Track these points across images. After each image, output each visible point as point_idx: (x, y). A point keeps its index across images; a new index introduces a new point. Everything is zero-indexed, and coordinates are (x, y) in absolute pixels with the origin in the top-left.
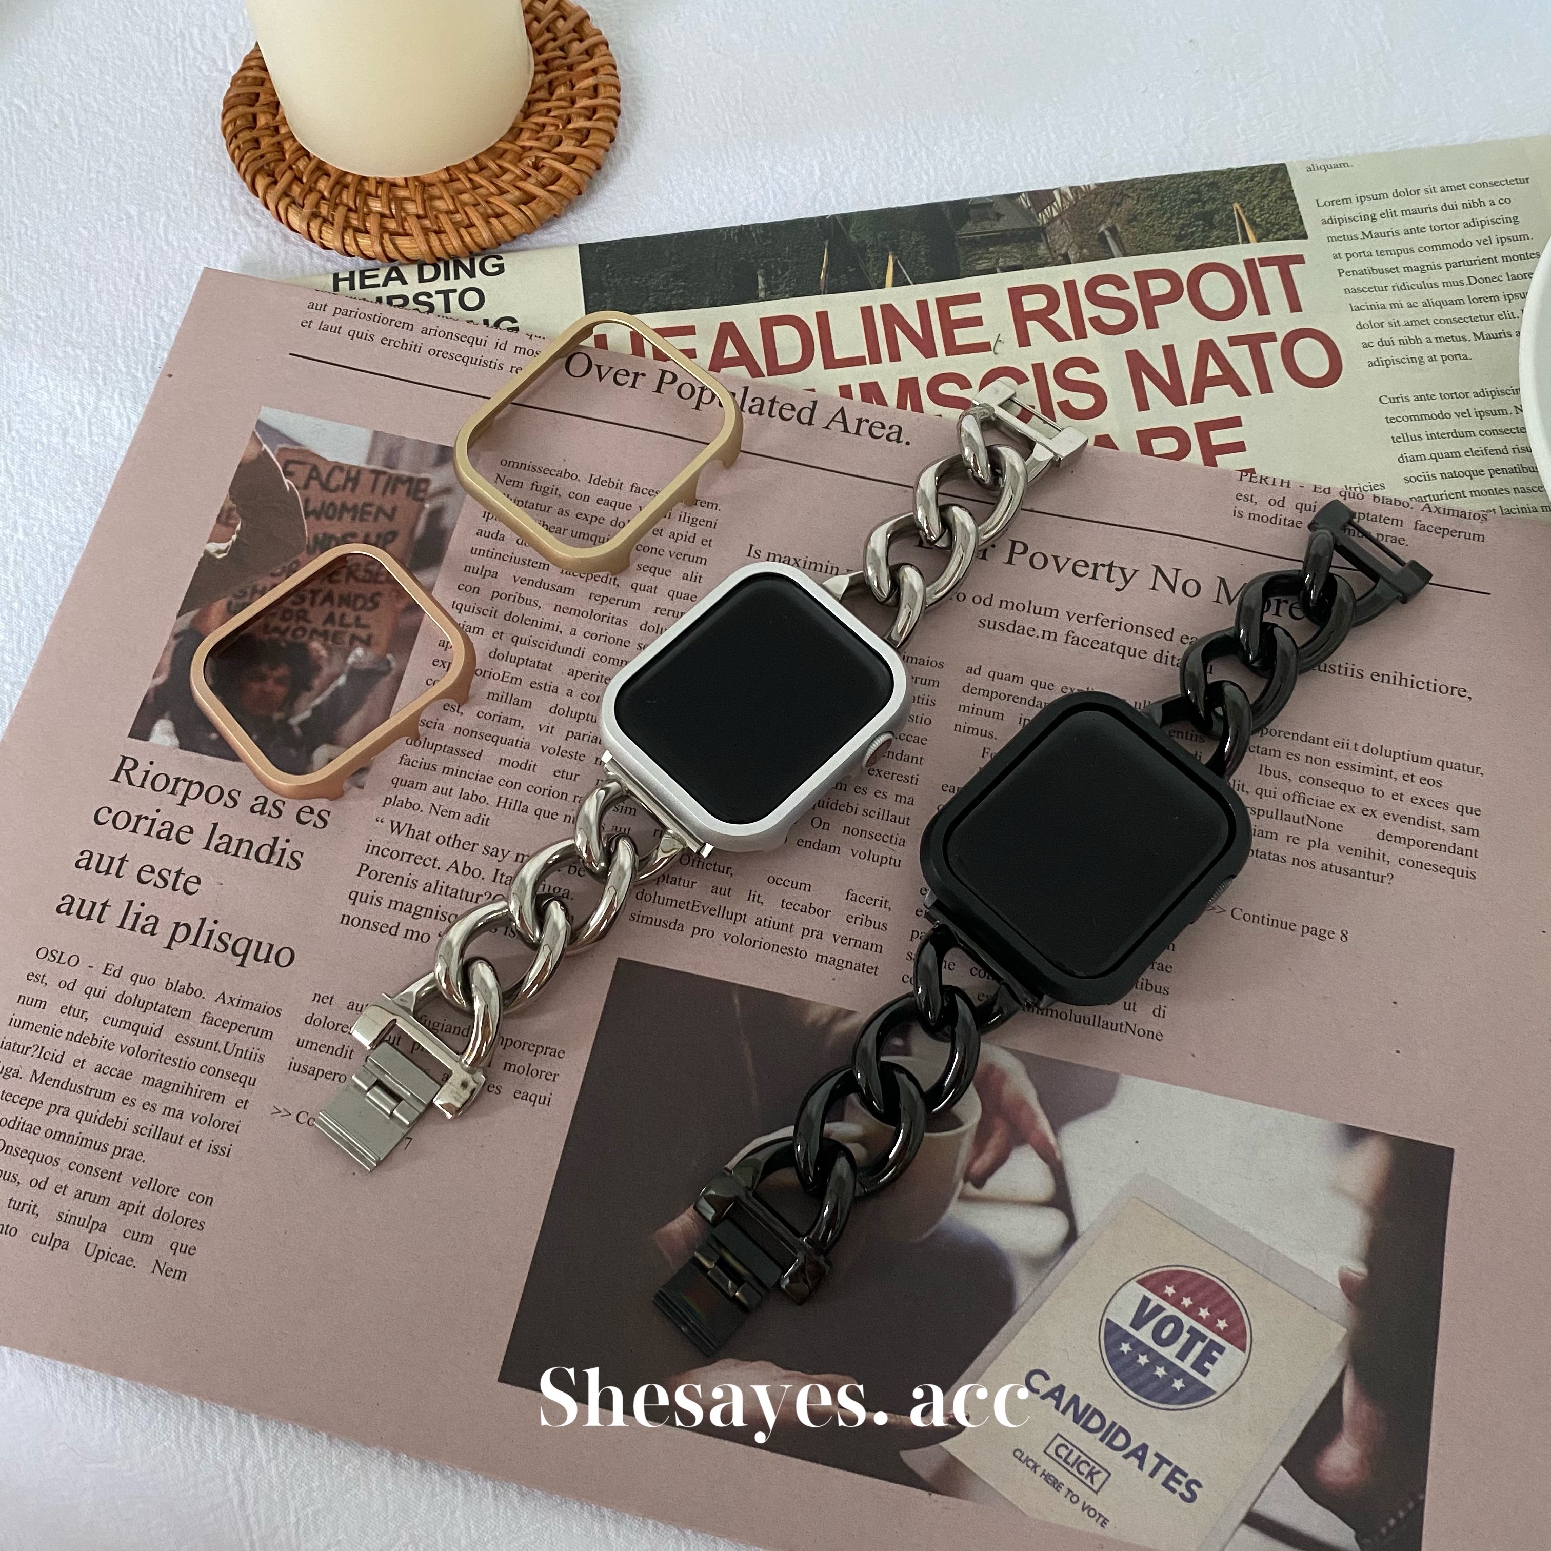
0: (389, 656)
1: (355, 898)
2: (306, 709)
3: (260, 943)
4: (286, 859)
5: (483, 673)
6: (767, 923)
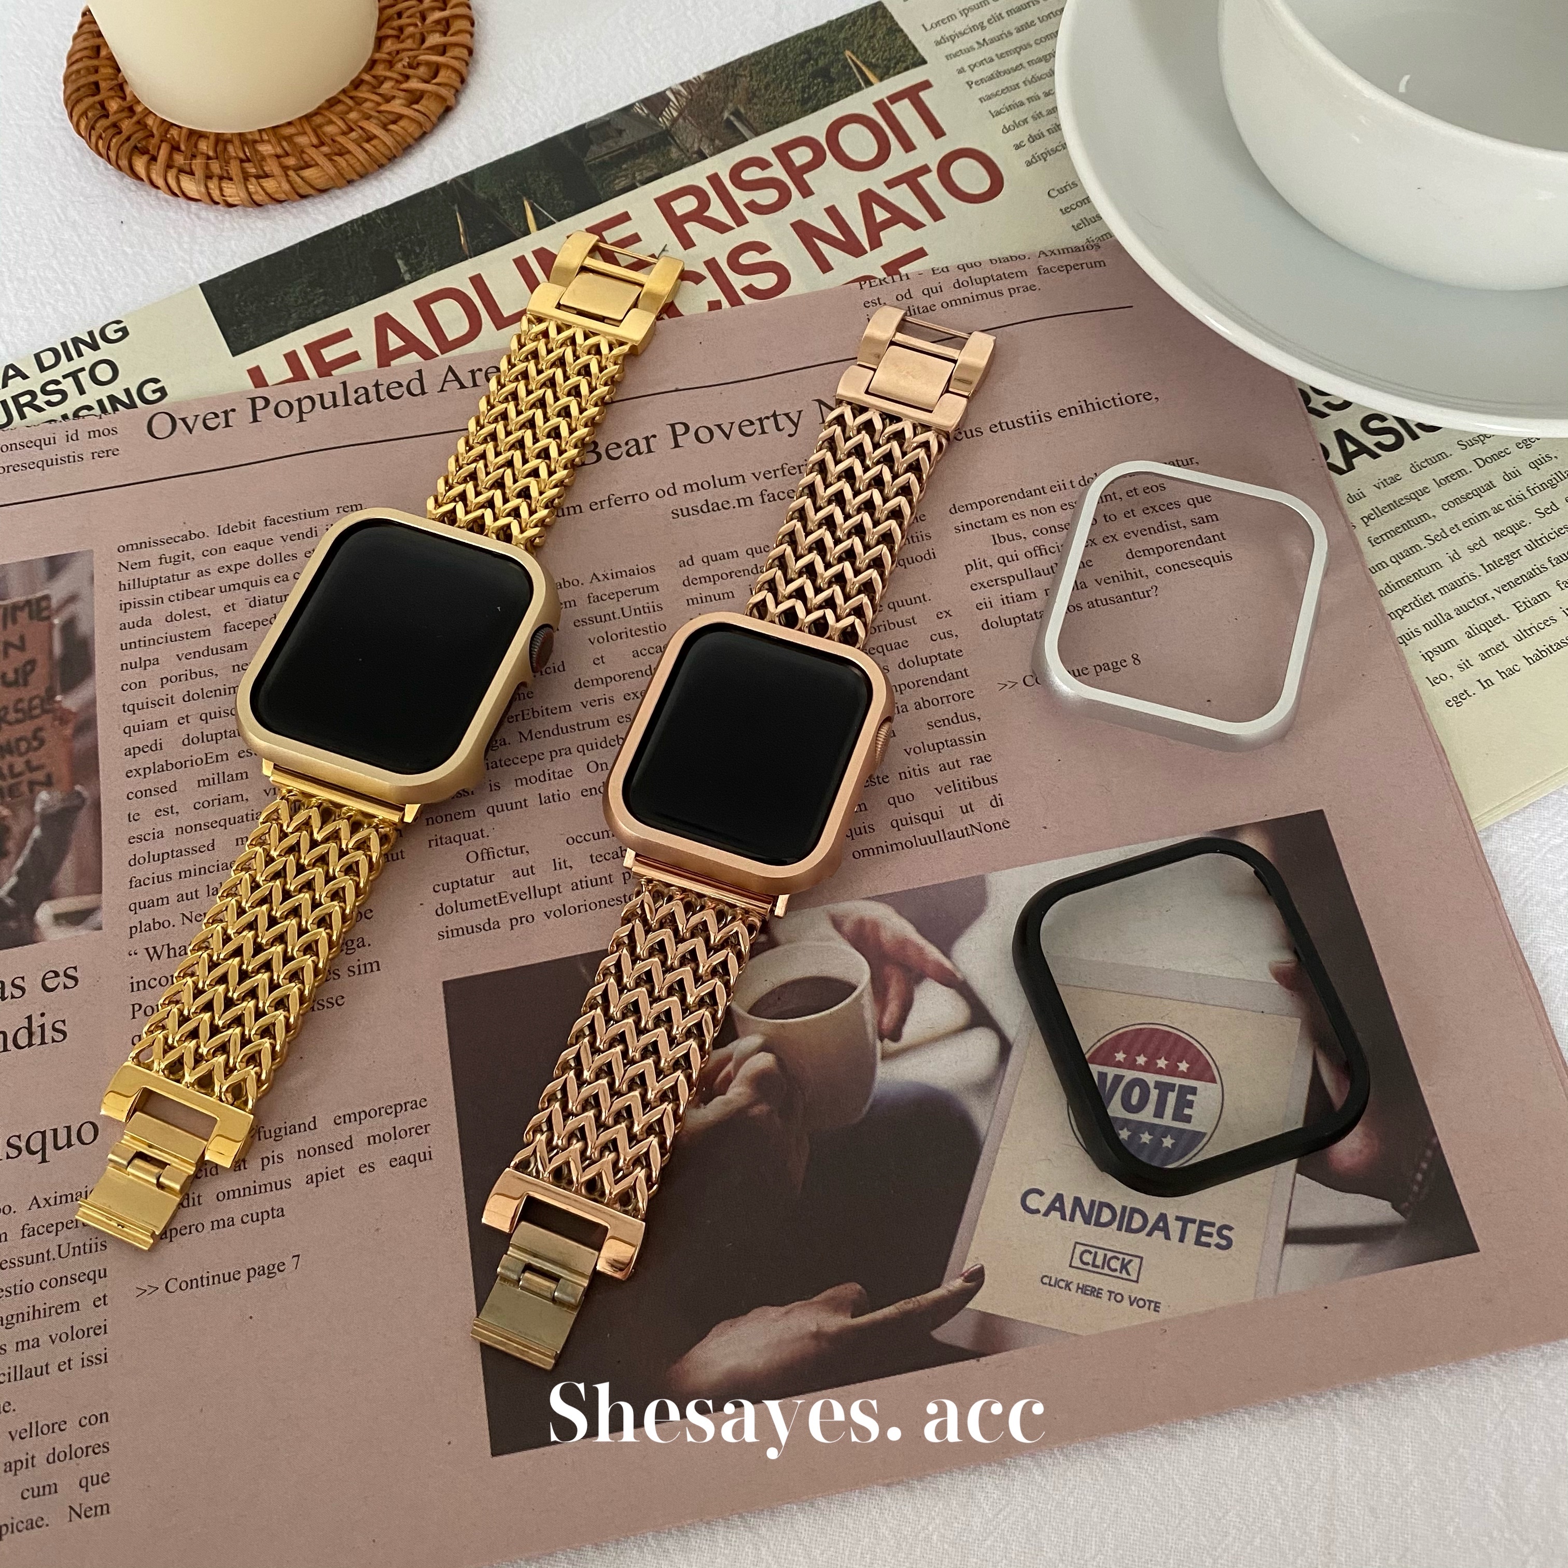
0: (78, 787)
2: (12, 874)
3: (55, 1131)
4: (49, 1033)
5: (183, 765)
6: (584, 884)
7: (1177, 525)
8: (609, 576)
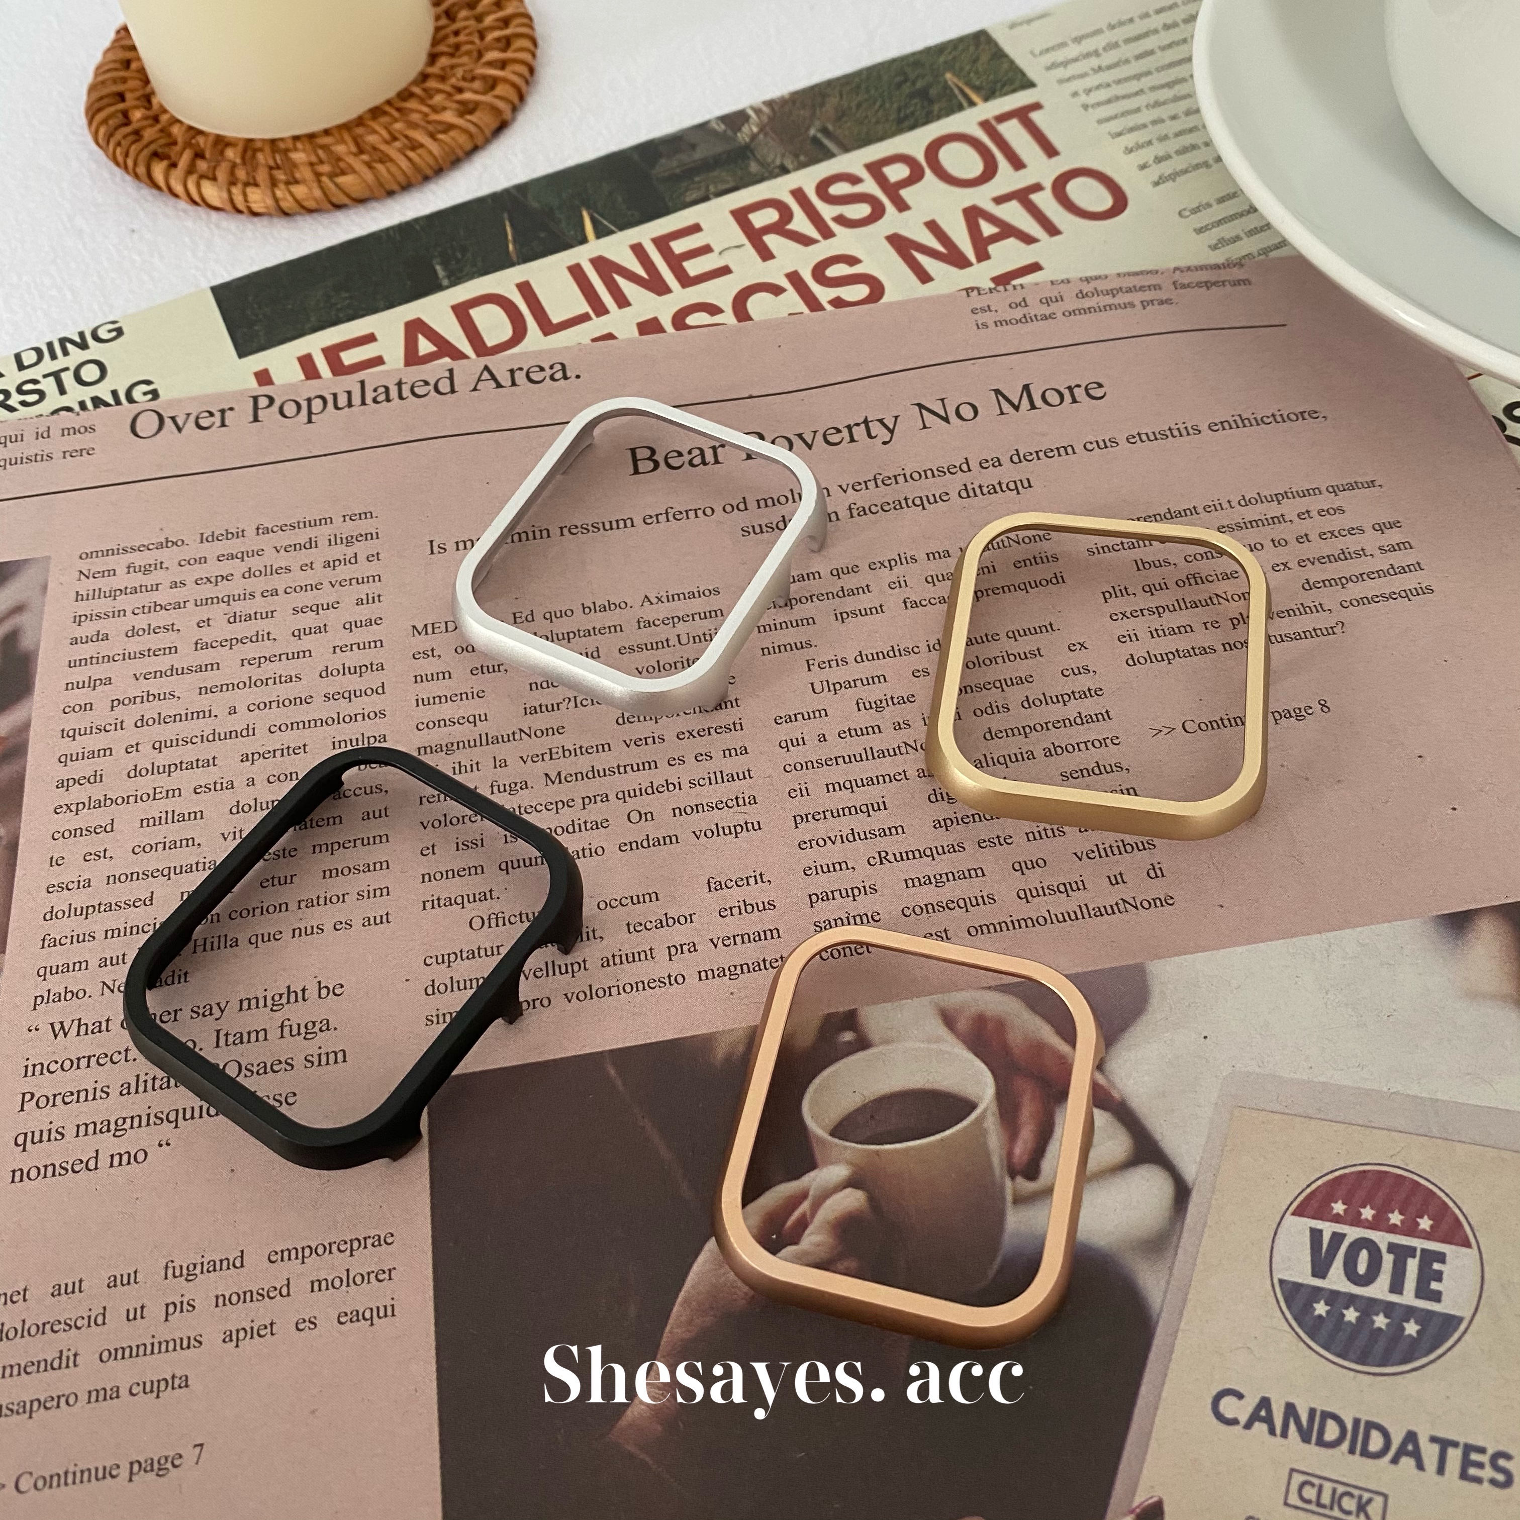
1: (24, 1141)
5: (126, 800)
6: (617, 960)
8: (664, 599)
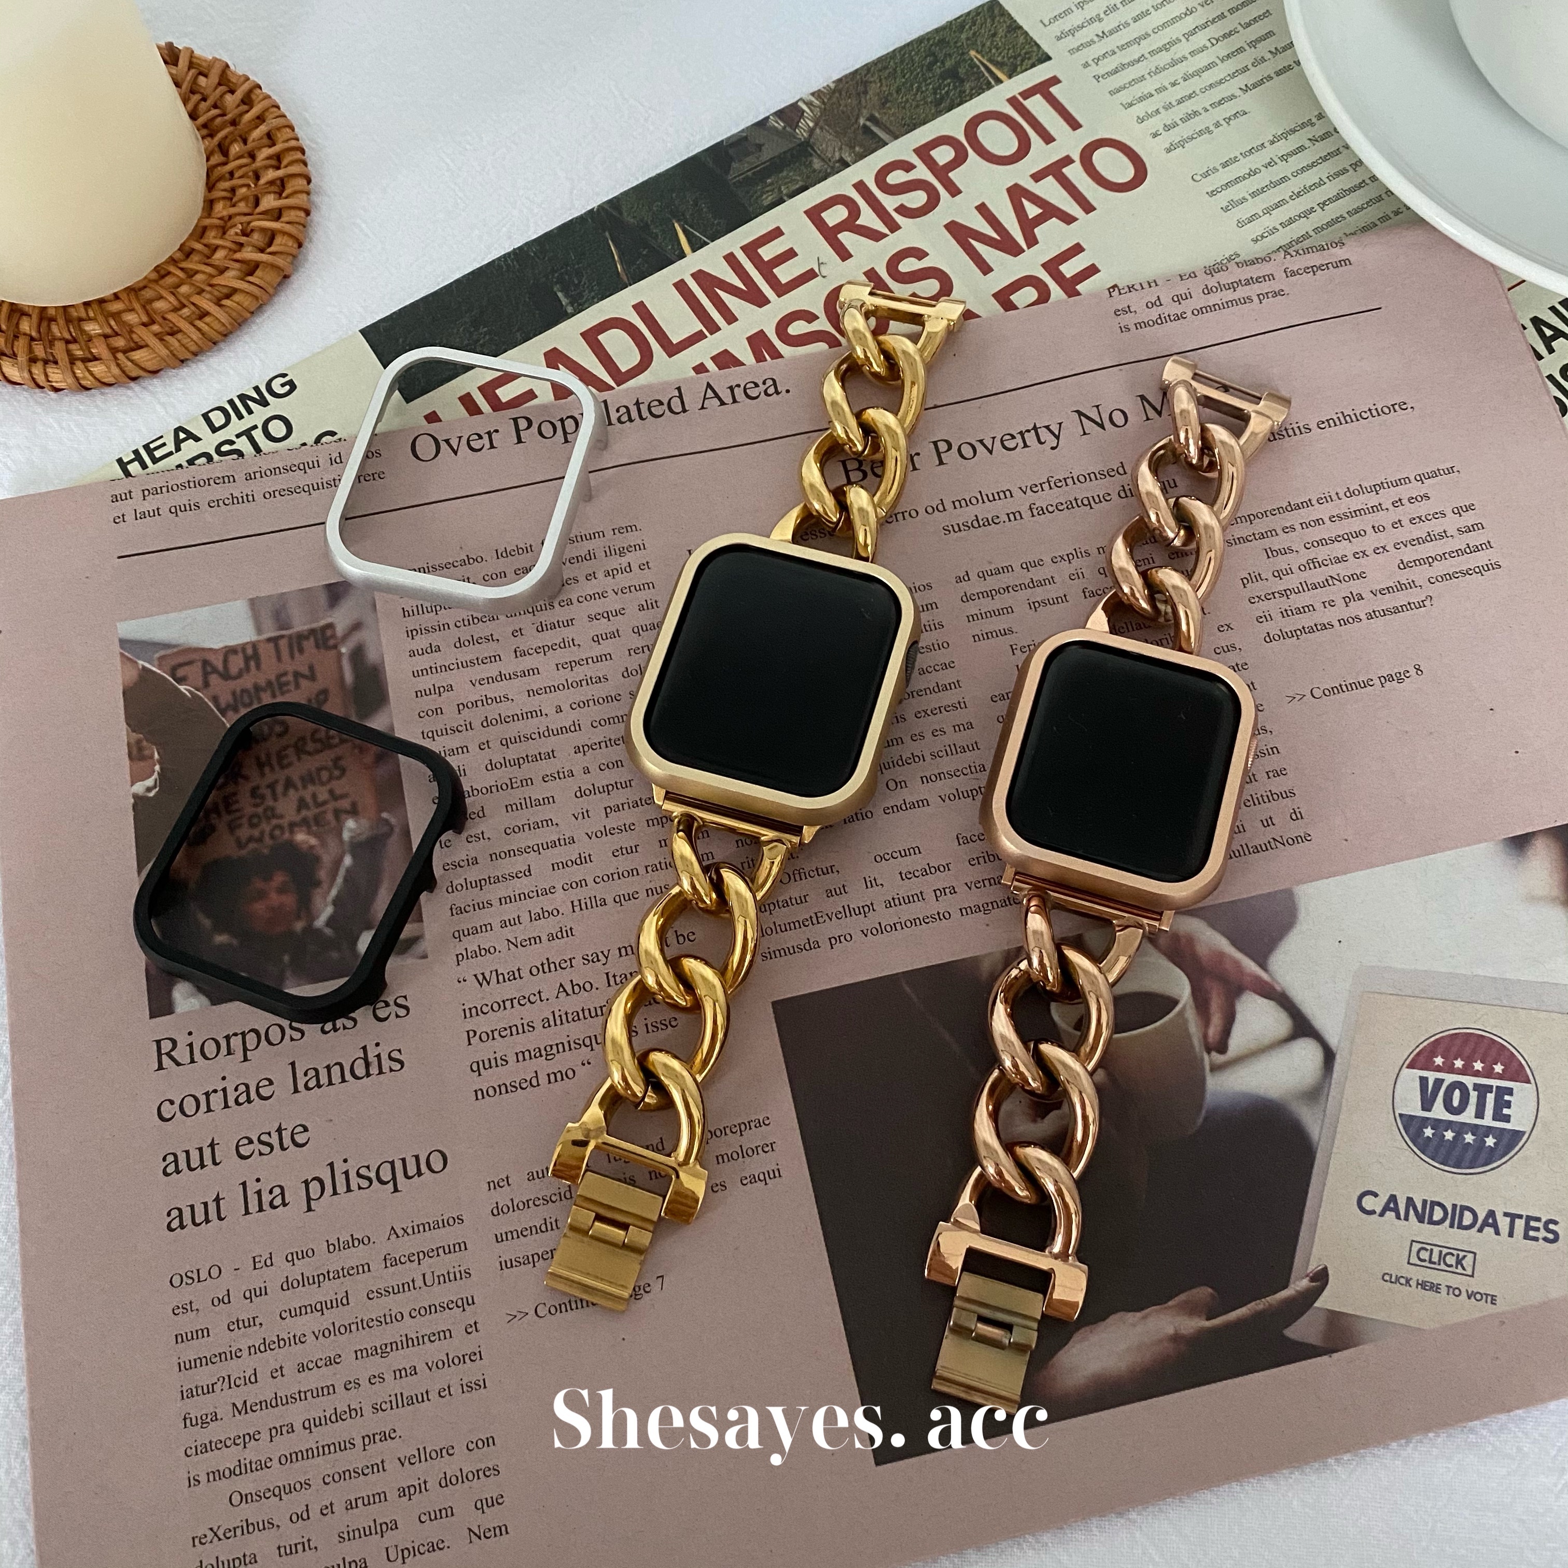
0: (385, 815)
1: (477, 1068)
2: (326, 906)
3: (404, 1160)
4: (386, 1063)
6: (897, 902)
7: (1444, 535)
